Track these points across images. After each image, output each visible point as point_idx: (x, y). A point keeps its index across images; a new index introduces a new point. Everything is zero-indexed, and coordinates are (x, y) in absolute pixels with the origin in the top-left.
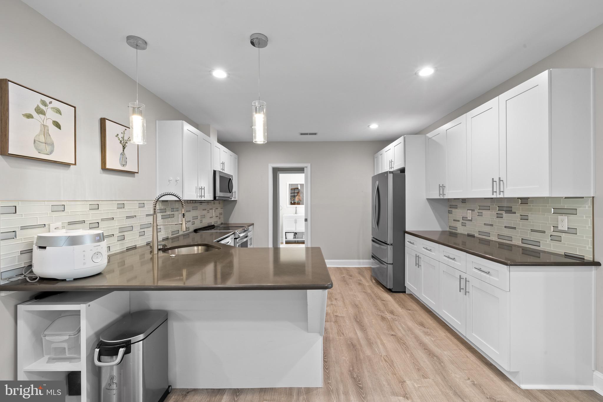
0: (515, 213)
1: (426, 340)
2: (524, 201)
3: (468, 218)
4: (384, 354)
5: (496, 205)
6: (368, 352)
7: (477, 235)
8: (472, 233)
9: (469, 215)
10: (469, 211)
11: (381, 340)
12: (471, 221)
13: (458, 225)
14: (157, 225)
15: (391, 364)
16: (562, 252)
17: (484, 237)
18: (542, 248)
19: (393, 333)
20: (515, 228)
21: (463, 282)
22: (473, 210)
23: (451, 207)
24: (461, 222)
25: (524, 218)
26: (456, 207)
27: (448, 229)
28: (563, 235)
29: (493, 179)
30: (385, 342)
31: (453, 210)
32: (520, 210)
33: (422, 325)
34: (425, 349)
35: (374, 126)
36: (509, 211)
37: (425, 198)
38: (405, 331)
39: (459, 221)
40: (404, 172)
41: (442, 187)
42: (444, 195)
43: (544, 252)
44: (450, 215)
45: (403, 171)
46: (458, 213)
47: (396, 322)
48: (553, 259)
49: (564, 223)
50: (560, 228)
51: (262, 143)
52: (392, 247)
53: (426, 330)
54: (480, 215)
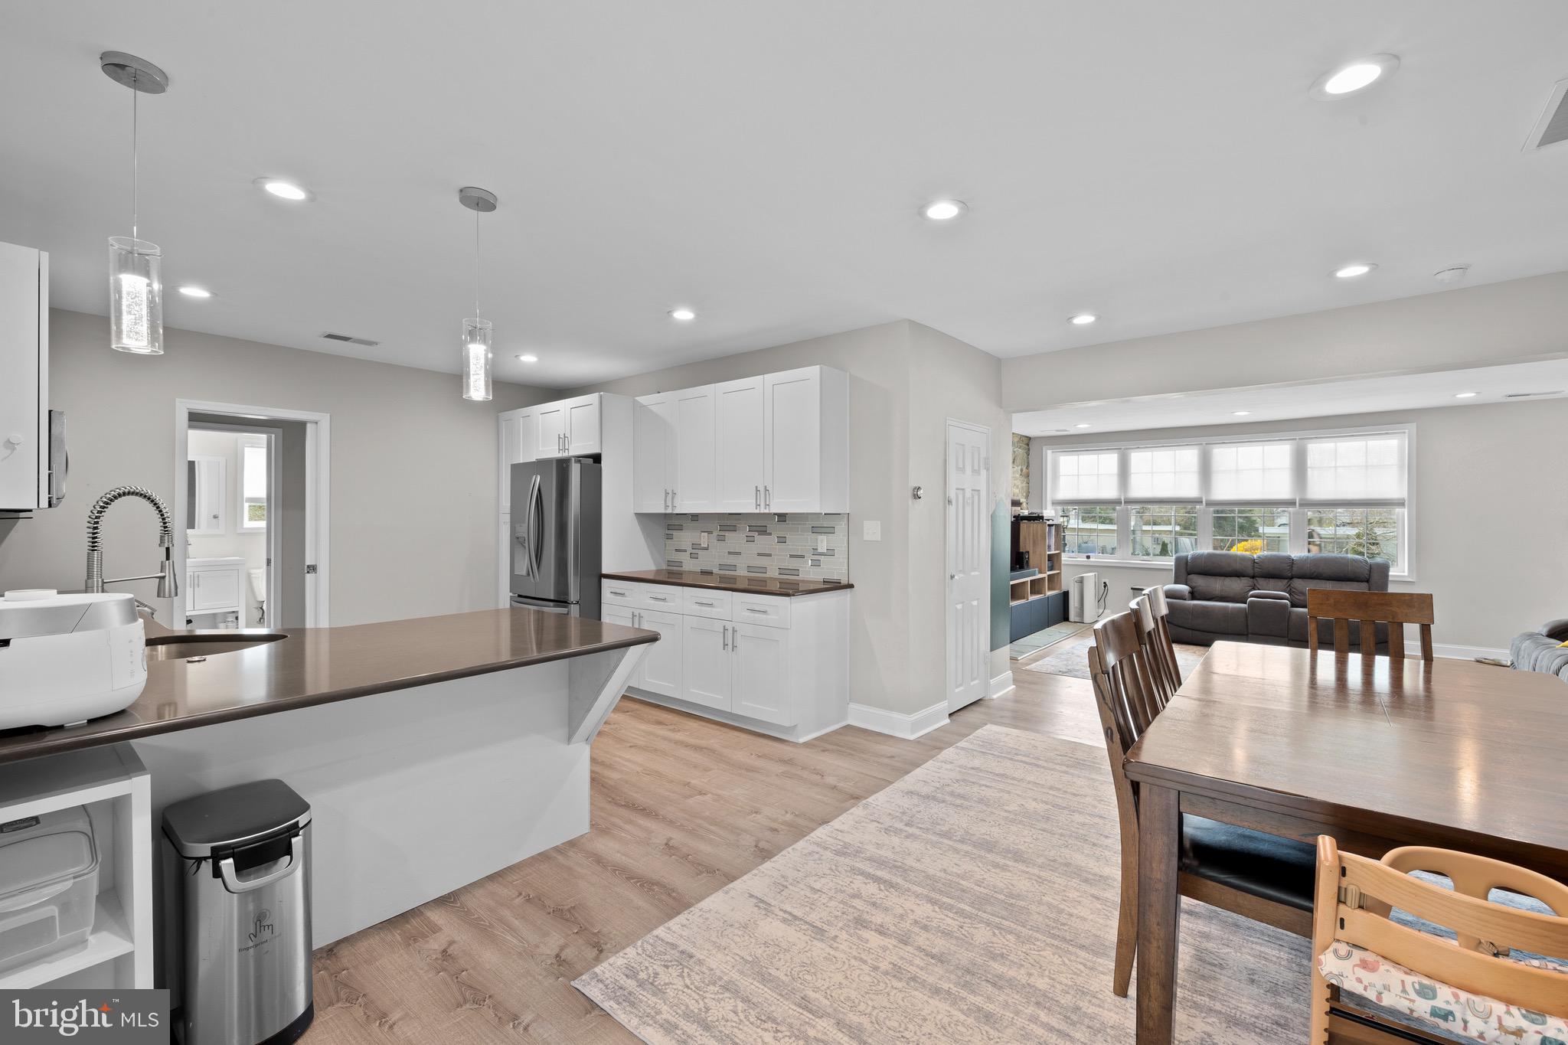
0: (770, 534)
1: (679, 736)
2: (782, 517)
3: (702, 546)
4: (639, 769)
5: (745, 524)
6: (615, 776)
7: (716, 571)
8: (709, 568)
9: (704, 539)
10: (703, 534)
11: (620, 757)
12: (706, 549)
13: (684, 558)
14: (103, 583)
15: (659, 774)
16: (820, 578)
17: (727, 572)
18: (802, 576)
19: (629, 745)
20: (770, 555)
21: (729, 634)
22: (710, 533)
23: (670, 527)
24: (688, 553)
25: (782, 540)
26: (680, 528)
27: (664, 567)
28: (822, 558)
29: (757, 487)
30: (627, 757)
31: (675, 533)
32: (777, 529)
33: (659, 723)
34: (686, 746)
35: (529, 359)
36: (763, 531)
37: (632, 511)
38: (644, 737)
39: (685, 551)
40: (600, 463)
41: (670, 495)
42: (674, 507)
43: (803, 581)
44: (669, 542)
45: (597, 458)
46: (686, 538)
47: (623, 731)
48: (812, 587)
49: (823, 543)
50: (820, 550)
51: (481, 399)
52: (578, 606)
53: (672, 727)
54: (721, 539)
